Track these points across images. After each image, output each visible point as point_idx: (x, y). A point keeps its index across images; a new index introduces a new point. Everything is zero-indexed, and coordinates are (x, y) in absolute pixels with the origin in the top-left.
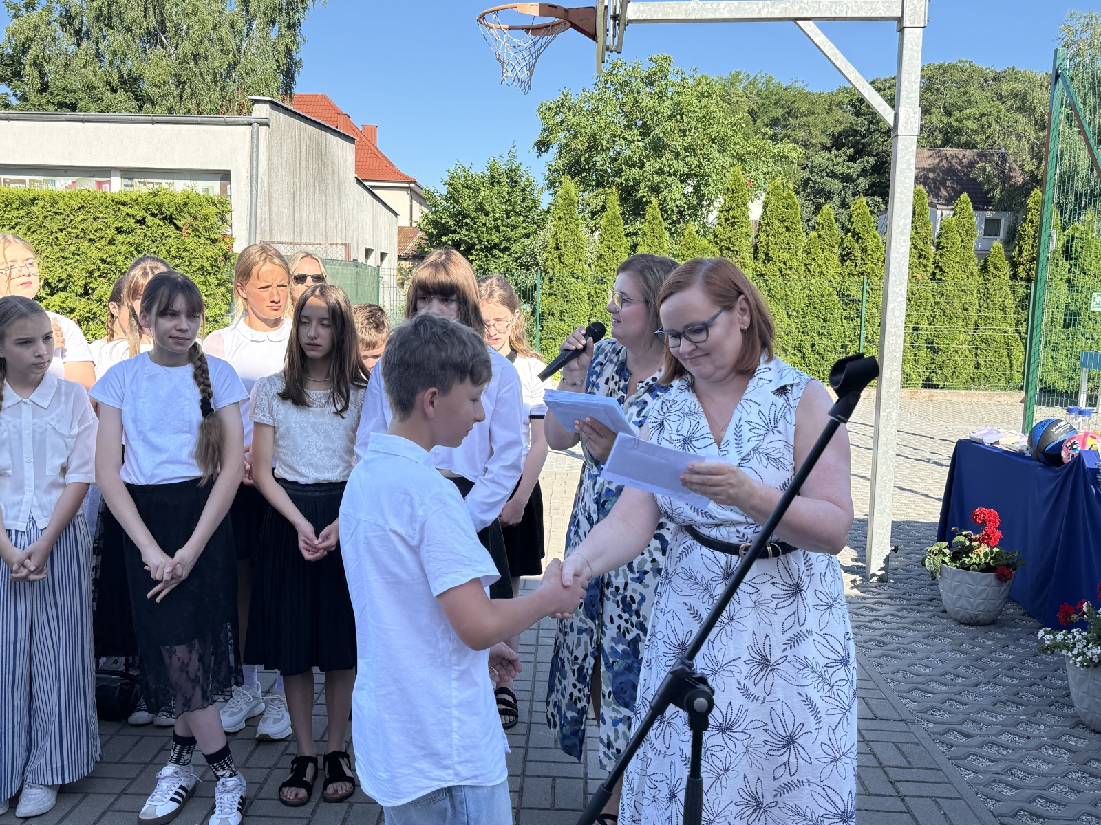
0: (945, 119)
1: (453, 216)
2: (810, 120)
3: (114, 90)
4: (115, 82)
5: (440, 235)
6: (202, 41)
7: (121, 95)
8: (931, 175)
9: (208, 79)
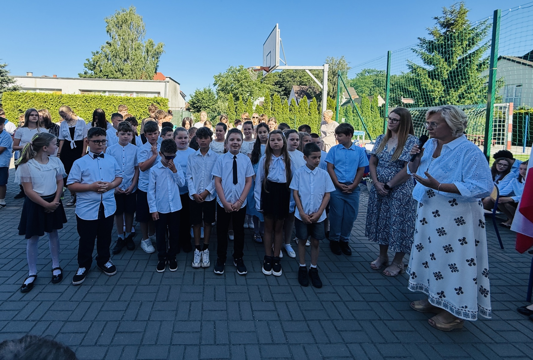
0: (300, 79)
1: (196, 100)
2: (270, 79)
3: (117, 72)
4: (117, 70)
5: (193, 105)
6: (138, 61)
7: (118, 73)
8: (299, 92)
9: (139, 70)
